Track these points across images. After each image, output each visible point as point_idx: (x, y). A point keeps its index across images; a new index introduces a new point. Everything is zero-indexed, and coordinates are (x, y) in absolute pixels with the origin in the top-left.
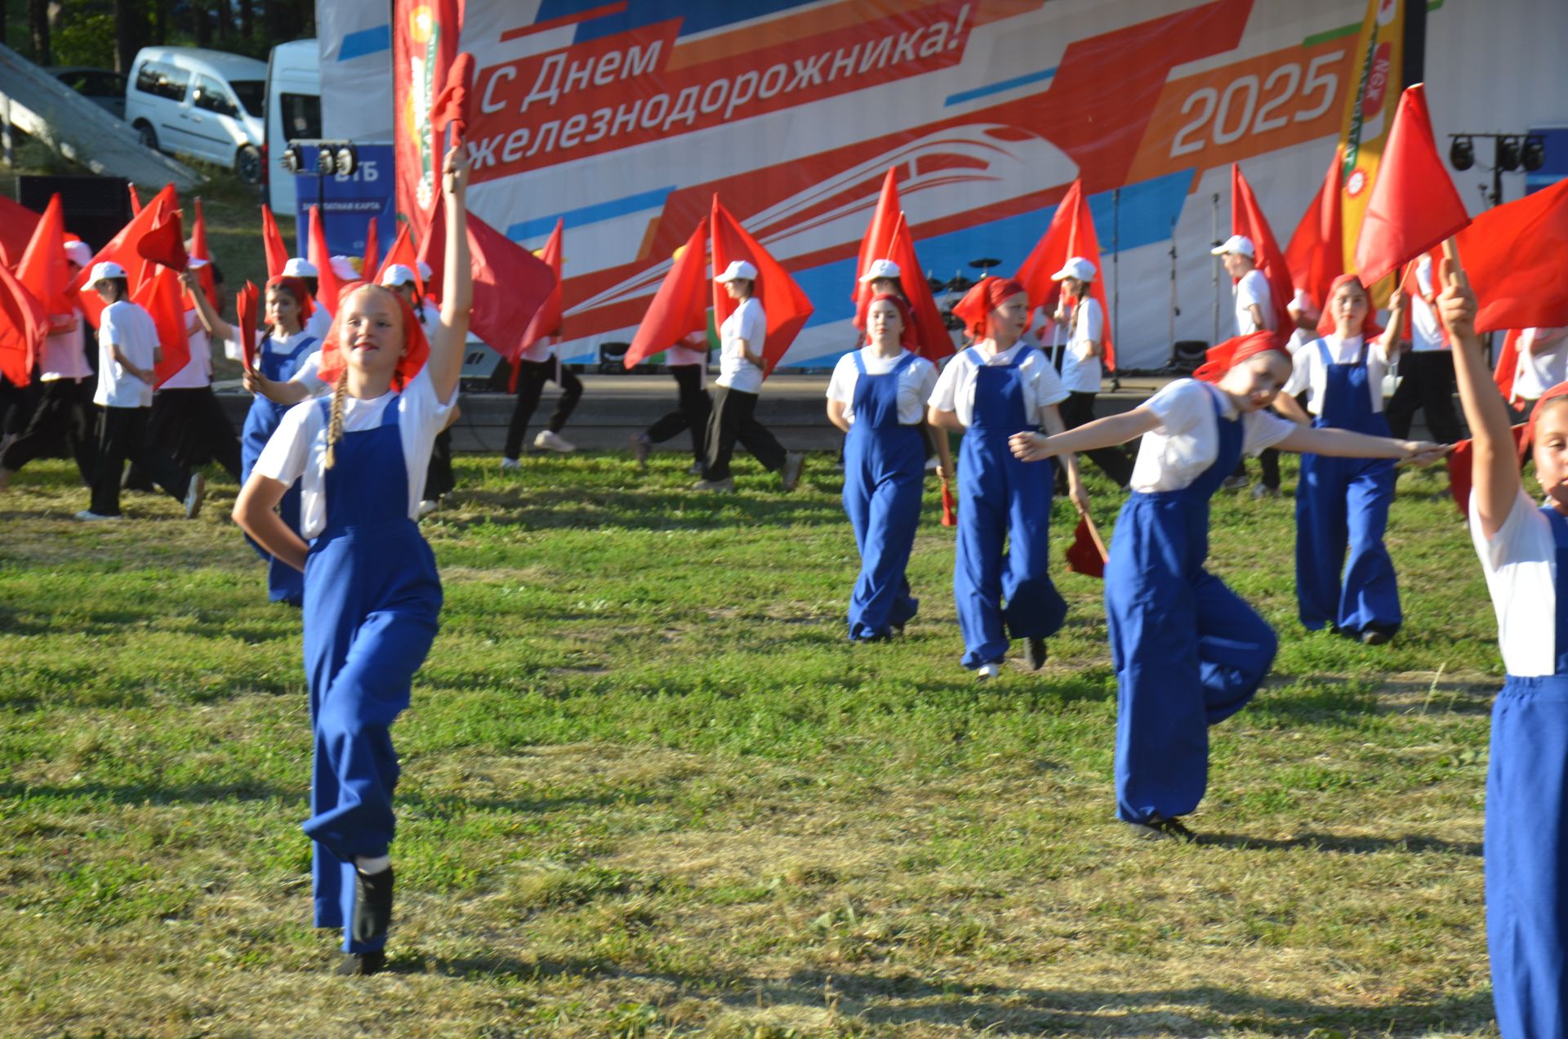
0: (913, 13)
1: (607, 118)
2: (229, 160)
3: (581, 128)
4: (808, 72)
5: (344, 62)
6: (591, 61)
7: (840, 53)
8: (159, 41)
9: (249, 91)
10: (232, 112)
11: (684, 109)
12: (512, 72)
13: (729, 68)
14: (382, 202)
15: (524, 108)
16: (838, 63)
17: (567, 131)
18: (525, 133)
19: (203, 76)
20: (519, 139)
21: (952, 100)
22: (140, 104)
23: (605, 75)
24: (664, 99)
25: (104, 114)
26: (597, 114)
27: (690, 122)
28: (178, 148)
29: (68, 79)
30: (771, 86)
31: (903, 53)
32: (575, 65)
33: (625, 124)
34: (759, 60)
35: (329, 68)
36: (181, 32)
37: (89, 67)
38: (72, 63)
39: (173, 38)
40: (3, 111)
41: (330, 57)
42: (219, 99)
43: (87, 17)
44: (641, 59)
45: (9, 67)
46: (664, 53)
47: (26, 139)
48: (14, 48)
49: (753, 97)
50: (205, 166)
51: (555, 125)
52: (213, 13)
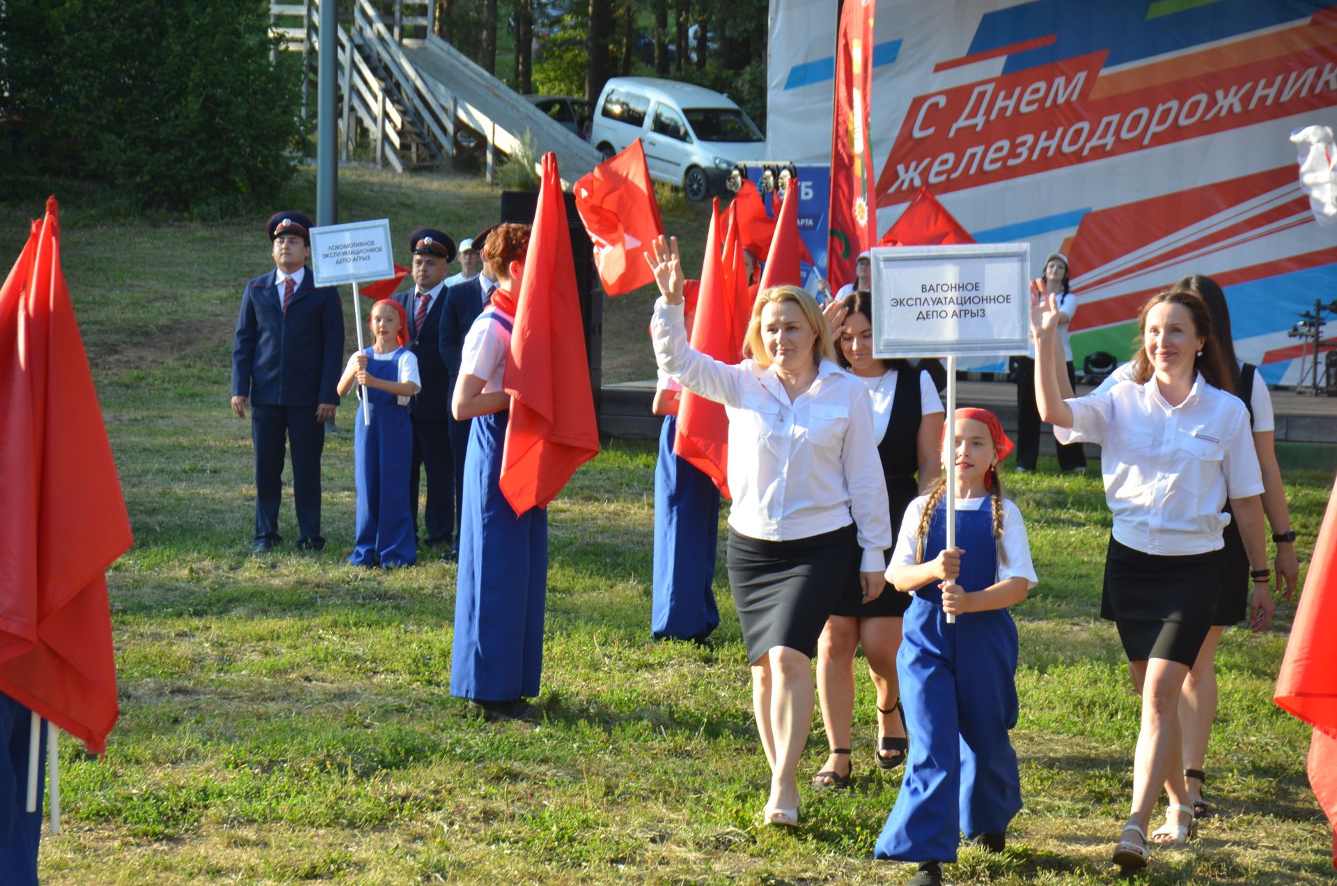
1: (1029, 144)
2: (678, 178)
3: (1005, 152)
4: (1229, 101)
5: (790, 91)
6: (1018, 91)
7: (1262, 83)
8: (626, 71)
9: (700, 118)
10: (684, 138)
11: (1103, 136)
12: (942, 101)
13: (1150, 97)
14: (816, 220)
15: (952, 134)
16: (1259, 92)
17: (991, 155)
18: (951, 157)
19: (659, 103)
20: (945, 162)
22: (603, 128)
23: (1029, 103)
24: (1086, 126)
25: (573, 137)
26: (1019, 140)
27: (1108, 148)
29: (545, 106)
30: (1190, 114)
31: (1326, 84)
32: (1002, 94)
33: (1046, 150)
34: (1181, 90)
35: (776, 97)
36: (642, 65)
37: (563, 96)
38: (549, 92)
39: (636, 70)
40: (488, 133)
41: (777, 86)
42: (673, 124)
43: (564, 52)
44: (1066, 88)
45: (496, 95)
46: (1089, 83)
47: (506, 159)
48: (500, 78)
49: (1172, 124)
50: (656, 185)
51: (979, 150)
52: (672, 47)
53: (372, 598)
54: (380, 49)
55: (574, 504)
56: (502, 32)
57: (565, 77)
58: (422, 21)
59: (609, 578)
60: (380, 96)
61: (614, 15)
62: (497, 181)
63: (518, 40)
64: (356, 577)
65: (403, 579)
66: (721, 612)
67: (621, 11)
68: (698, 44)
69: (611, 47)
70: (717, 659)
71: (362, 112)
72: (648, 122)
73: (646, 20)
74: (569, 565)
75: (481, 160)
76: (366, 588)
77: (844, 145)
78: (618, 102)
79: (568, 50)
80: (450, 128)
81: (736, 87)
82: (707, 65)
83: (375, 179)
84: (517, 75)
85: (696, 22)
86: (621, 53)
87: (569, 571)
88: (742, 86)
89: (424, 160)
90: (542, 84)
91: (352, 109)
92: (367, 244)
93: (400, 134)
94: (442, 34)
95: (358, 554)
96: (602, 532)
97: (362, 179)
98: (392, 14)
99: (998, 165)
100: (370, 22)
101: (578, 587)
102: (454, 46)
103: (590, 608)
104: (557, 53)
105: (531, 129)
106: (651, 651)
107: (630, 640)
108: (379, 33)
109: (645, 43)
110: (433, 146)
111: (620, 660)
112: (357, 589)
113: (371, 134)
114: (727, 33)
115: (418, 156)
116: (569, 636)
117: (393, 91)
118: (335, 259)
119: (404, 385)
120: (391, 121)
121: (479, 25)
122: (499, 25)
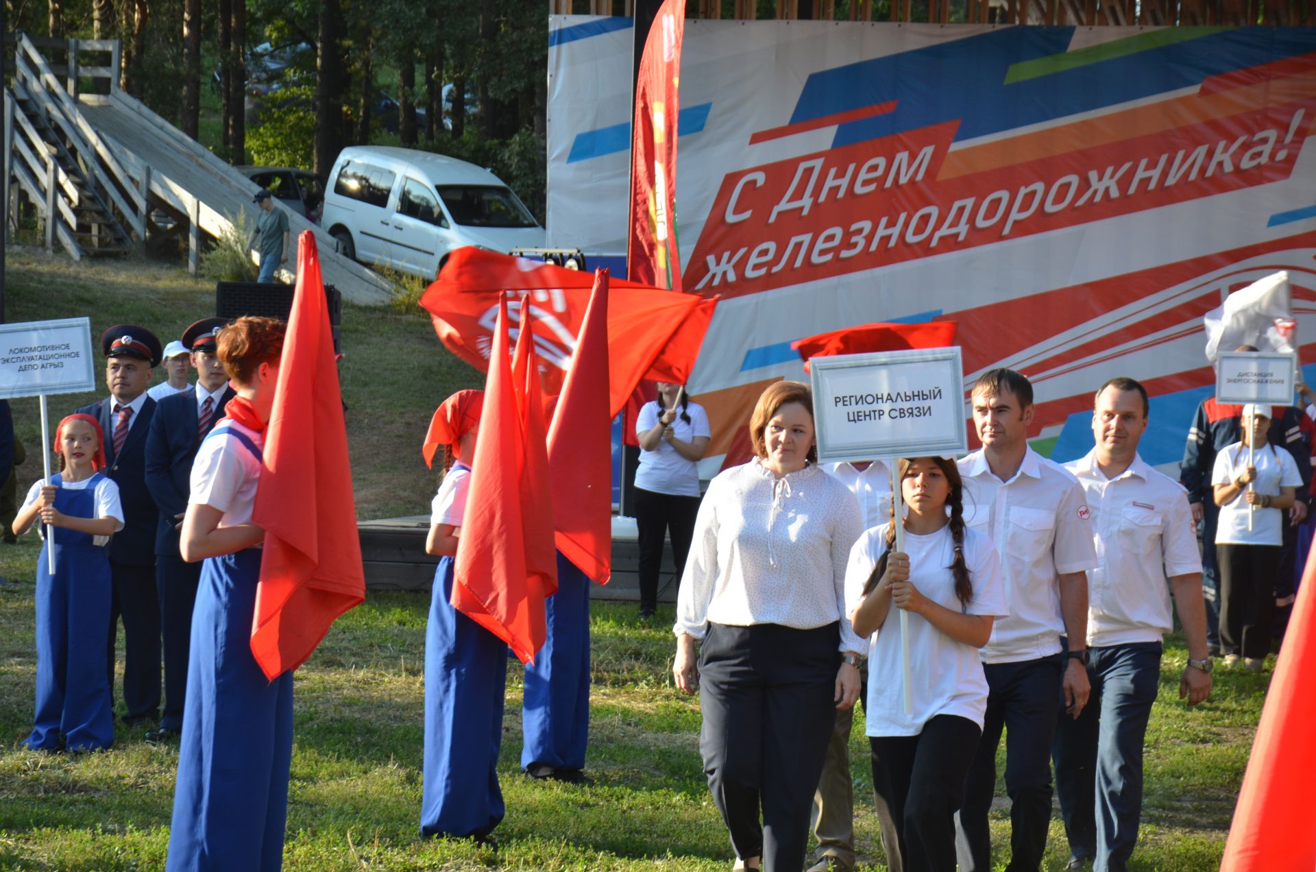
0: (1235, 119)
1: (865, 232)
3: (836, 242)
4: (1104, 184)
5: (575, 164)
6: (852, 167)
7: (1144, 162)
8: (364, 139)
9: (458, 196)
10: (438, 221)
11: (955, 224)
12: (761, 178)
13: (1010, 178)
15: (772, 219)
16: (1140, 174)
17: (820, 245)
18: (772, 246)
19: (407, 178)
20: (764, 253)
21: (1275, 221)
22: (336, 208)
23: (866, 183)
24: (934, 211)
26: (854, 227)
27: (961, 238)
28: (376, 258)
29: (263, 180)
30: (1059, 199)
31: (1220, 164)
32: (833, 171)
33: (886, 239)
34: (1047, 170)
35: (558, 171)
36: (385, 131)
37: (285, 167)
38: (266, 164)
39: (376, 137)
40: (191, 211)
41: (558, 158)
42: (424, 204)
43: (285, 113)
44: (909, 165)
45: (201, 166)
46: (937, 159)
47: (214, 245)
48: (207, 146)
49: (1037, 210)
50: (404, 278)
51: (806, 238)
52: (421, 111)
53: (56, 791)
54: (51, 107)
55: (313, 671)
56: (205, 89)
57: (288, 145)
58: (103, 72)
59: (361, 761)
60: (51, 165)
61: (349, 70)
62: (202, 272)
63: (228, 99)
64: (36, 764)
65: (97, 766)
66: (506, 801)
67: (358, 65)
68: (453, 107)
69: (345, 109)
70: (503, 861)
71: (27, 185)
72: (394, 201)
73: (389, 76)
74: (311, 746)
75: (182, 245)
76: (48, 778)
77: (643, 230)
78: (355, 176)
79: (290, 111)
80: (142, 204)
81: (502, 161)
82: (465, 133)
83: (44, 268)
84: (226, 143)
85: (451, 79)
86: (358, 117)
87: (311, 753)
88: (509, 158)
89: (107, 245)
90: (258, 153)
91: (14, 180)
92: (59, 347)
93: (77, 211)
94: (129, 88)
95: (37, 736)
96: (350, 705)
97: (27, 267)
98: (66, 63)
99: (829, 257)
100: (36, 72)
101: (323, 772)
102: (145, 104)
103: (339, 798)
104: (276, 116)
105: (245, 208)
106: (419, 852)
107: (392, 839)
108: (48, 85)
109: (386, 105)
110: (119, 227)
111: (381, 863)
112: (37, 780)
113: (39, 211)
114: (491, 94)
115: (100, 240)
116: (314, 834)
117: (66, 159)
118: (18, 365)
119: (102, 521)
120: (65, 195)
121: (178, 80)
122: (203, 79)
